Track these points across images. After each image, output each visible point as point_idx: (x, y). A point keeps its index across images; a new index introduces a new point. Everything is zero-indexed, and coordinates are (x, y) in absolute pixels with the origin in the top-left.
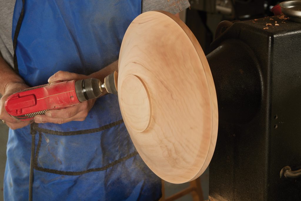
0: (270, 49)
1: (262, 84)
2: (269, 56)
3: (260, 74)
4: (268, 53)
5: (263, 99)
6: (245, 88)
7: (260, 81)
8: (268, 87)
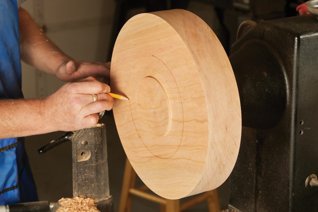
0: (296, 51)
1: (288, 88)
2: (295, 59)
3: (286, 77)
4: (294, 55)
5: (288, 103)
6: (270, 92)
7: (285, 85)
8: (294, 91)
